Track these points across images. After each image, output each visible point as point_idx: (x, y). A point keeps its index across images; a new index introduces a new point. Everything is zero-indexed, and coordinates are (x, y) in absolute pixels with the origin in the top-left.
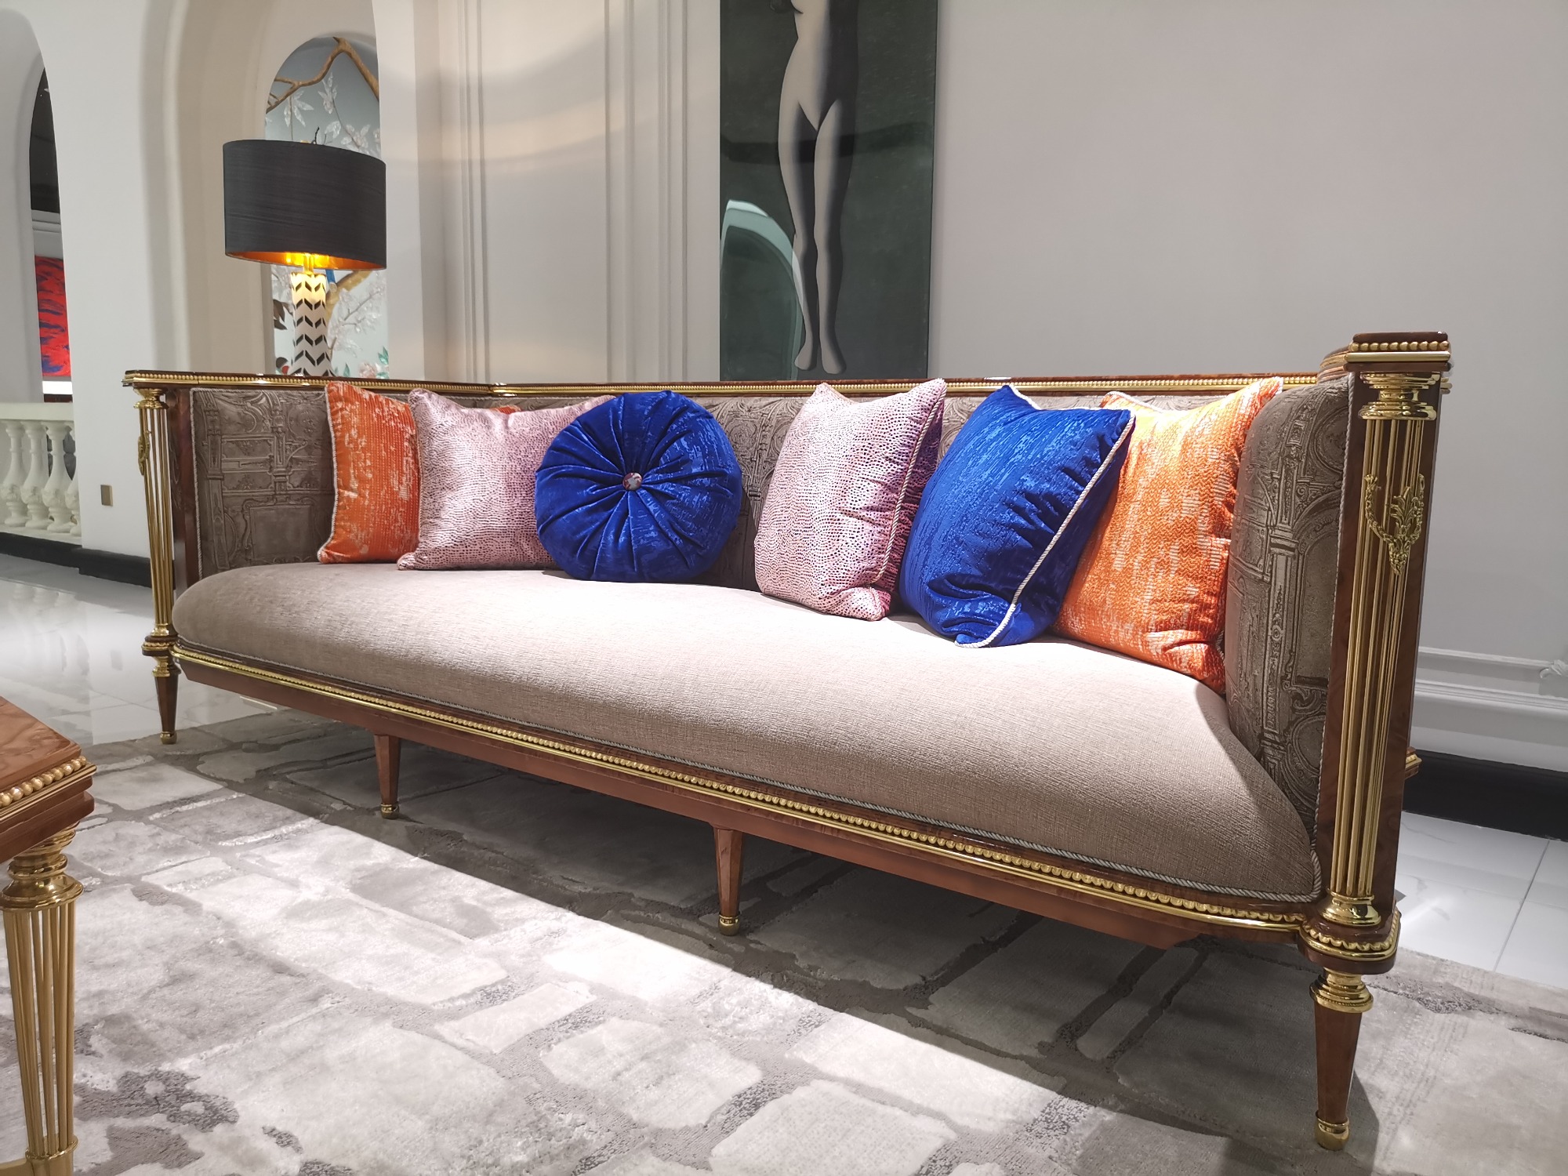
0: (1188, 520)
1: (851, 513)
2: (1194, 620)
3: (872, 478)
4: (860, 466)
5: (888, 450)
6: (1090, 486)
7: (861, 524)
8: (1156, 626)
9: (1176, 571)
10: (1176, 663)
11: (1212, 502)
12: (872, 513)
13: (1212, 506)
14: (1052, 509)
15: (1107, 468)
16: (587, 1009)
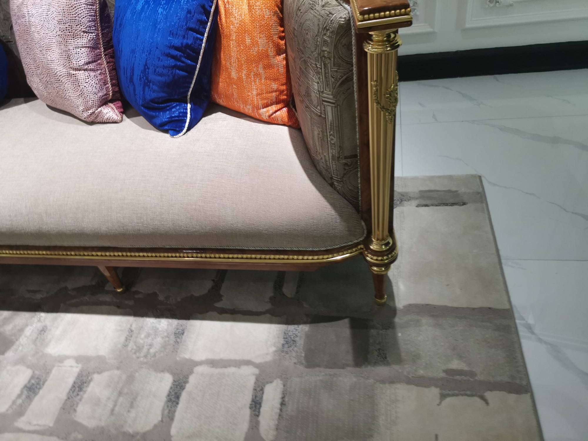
0: (263, 51)
1: (79, 69)
2: (279, 99)
3: (81, 46)
4: (70, 40)
5: (82, 27)
6: (206, 35)
7: (87, 73)
8: (262, 106)
9: (265, 78)
10: (276, 121)
11: (272, 39)
12: (91, 65)
13: (273, 42)
14: (191, 53)
15: (212, 23)
16: (80, 376)
